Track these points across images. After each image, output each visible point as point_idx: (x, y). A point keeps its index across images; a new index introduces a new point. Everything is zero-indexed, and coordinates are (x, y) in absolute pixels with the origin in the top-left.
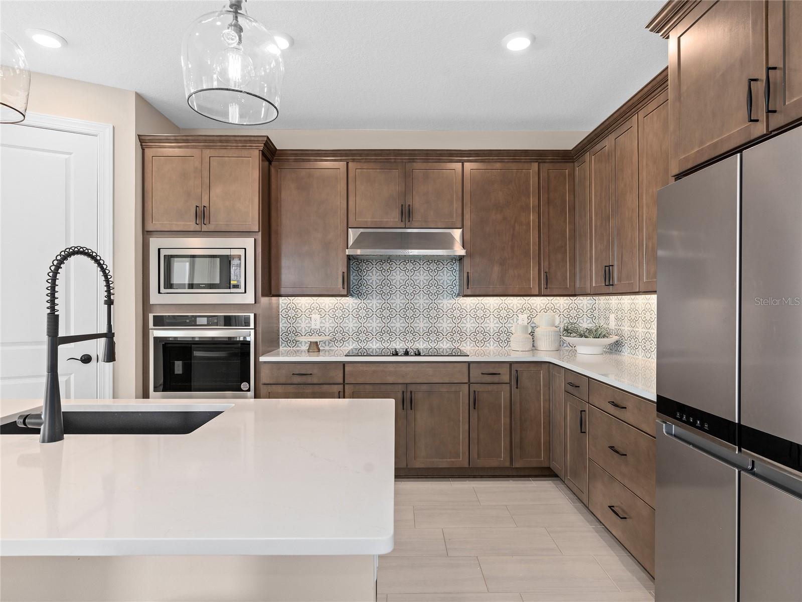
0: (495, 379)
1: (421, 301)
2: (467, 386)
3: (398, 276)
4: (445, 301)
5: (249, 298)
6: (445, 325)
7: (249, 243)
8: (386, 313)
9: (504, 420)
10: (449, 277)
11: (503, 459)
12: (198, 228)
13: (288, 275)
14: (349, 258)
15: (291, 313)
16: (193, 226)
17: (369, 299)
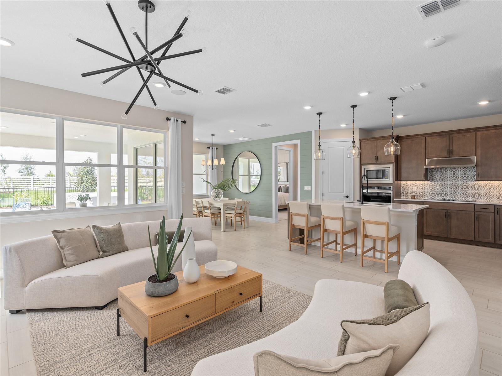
0: (487, 210)
1: (459, 183)
2: (474, 212)
3: (449, 174)
4: (471, 183)
5: (391, 182)
6: (471, 191)
7: (391, 166)
8: (443, 187)
9: (491, 226)
10: (472, 173)
11: (491, 240)
12: (376, 162)
13: (404, 174)
14: (427, 169)
15: (406, 186)
16: (374, 162)
17: (436, 182)
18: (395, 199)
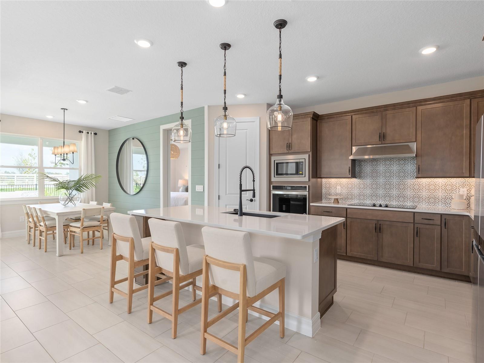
0: (431, 222)
1: (395, 181)
2: (412, 225)
3: (381, 168)
4: (409, 181)
5: (306, 179)
6: (409, 193)
7: (306, 156)
8: (374, 186)
9: (437, 245)
10: (411, 167)
11: (435, 266)
12: (287, 152)
13: (325, 168)
14: (353, 161)
15: (328, 186)
16: (286, 151)
17: (365, 179)
18: (311, 204)
